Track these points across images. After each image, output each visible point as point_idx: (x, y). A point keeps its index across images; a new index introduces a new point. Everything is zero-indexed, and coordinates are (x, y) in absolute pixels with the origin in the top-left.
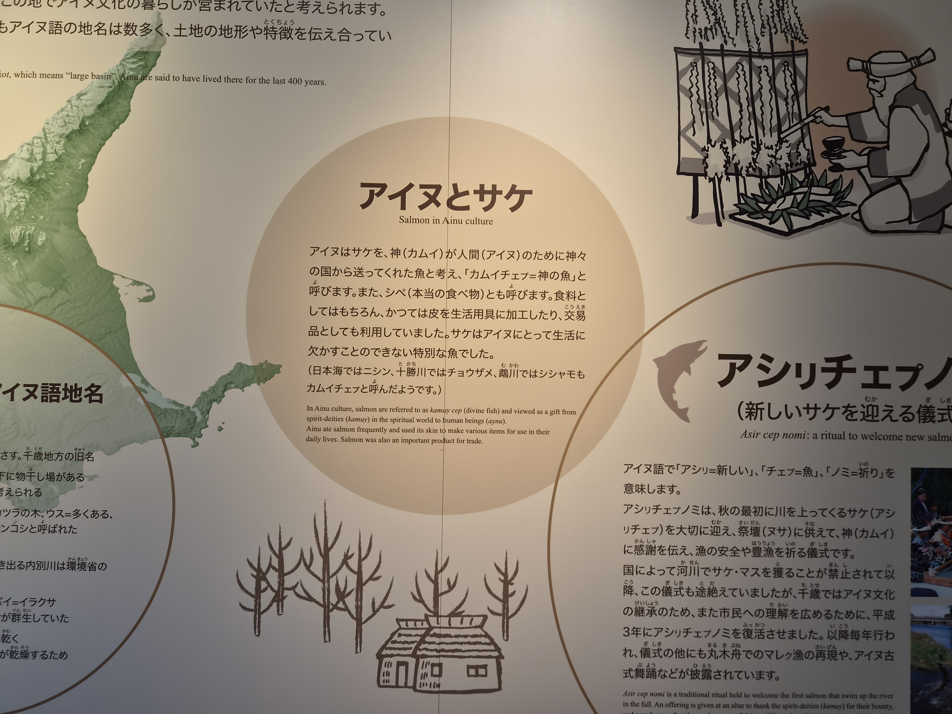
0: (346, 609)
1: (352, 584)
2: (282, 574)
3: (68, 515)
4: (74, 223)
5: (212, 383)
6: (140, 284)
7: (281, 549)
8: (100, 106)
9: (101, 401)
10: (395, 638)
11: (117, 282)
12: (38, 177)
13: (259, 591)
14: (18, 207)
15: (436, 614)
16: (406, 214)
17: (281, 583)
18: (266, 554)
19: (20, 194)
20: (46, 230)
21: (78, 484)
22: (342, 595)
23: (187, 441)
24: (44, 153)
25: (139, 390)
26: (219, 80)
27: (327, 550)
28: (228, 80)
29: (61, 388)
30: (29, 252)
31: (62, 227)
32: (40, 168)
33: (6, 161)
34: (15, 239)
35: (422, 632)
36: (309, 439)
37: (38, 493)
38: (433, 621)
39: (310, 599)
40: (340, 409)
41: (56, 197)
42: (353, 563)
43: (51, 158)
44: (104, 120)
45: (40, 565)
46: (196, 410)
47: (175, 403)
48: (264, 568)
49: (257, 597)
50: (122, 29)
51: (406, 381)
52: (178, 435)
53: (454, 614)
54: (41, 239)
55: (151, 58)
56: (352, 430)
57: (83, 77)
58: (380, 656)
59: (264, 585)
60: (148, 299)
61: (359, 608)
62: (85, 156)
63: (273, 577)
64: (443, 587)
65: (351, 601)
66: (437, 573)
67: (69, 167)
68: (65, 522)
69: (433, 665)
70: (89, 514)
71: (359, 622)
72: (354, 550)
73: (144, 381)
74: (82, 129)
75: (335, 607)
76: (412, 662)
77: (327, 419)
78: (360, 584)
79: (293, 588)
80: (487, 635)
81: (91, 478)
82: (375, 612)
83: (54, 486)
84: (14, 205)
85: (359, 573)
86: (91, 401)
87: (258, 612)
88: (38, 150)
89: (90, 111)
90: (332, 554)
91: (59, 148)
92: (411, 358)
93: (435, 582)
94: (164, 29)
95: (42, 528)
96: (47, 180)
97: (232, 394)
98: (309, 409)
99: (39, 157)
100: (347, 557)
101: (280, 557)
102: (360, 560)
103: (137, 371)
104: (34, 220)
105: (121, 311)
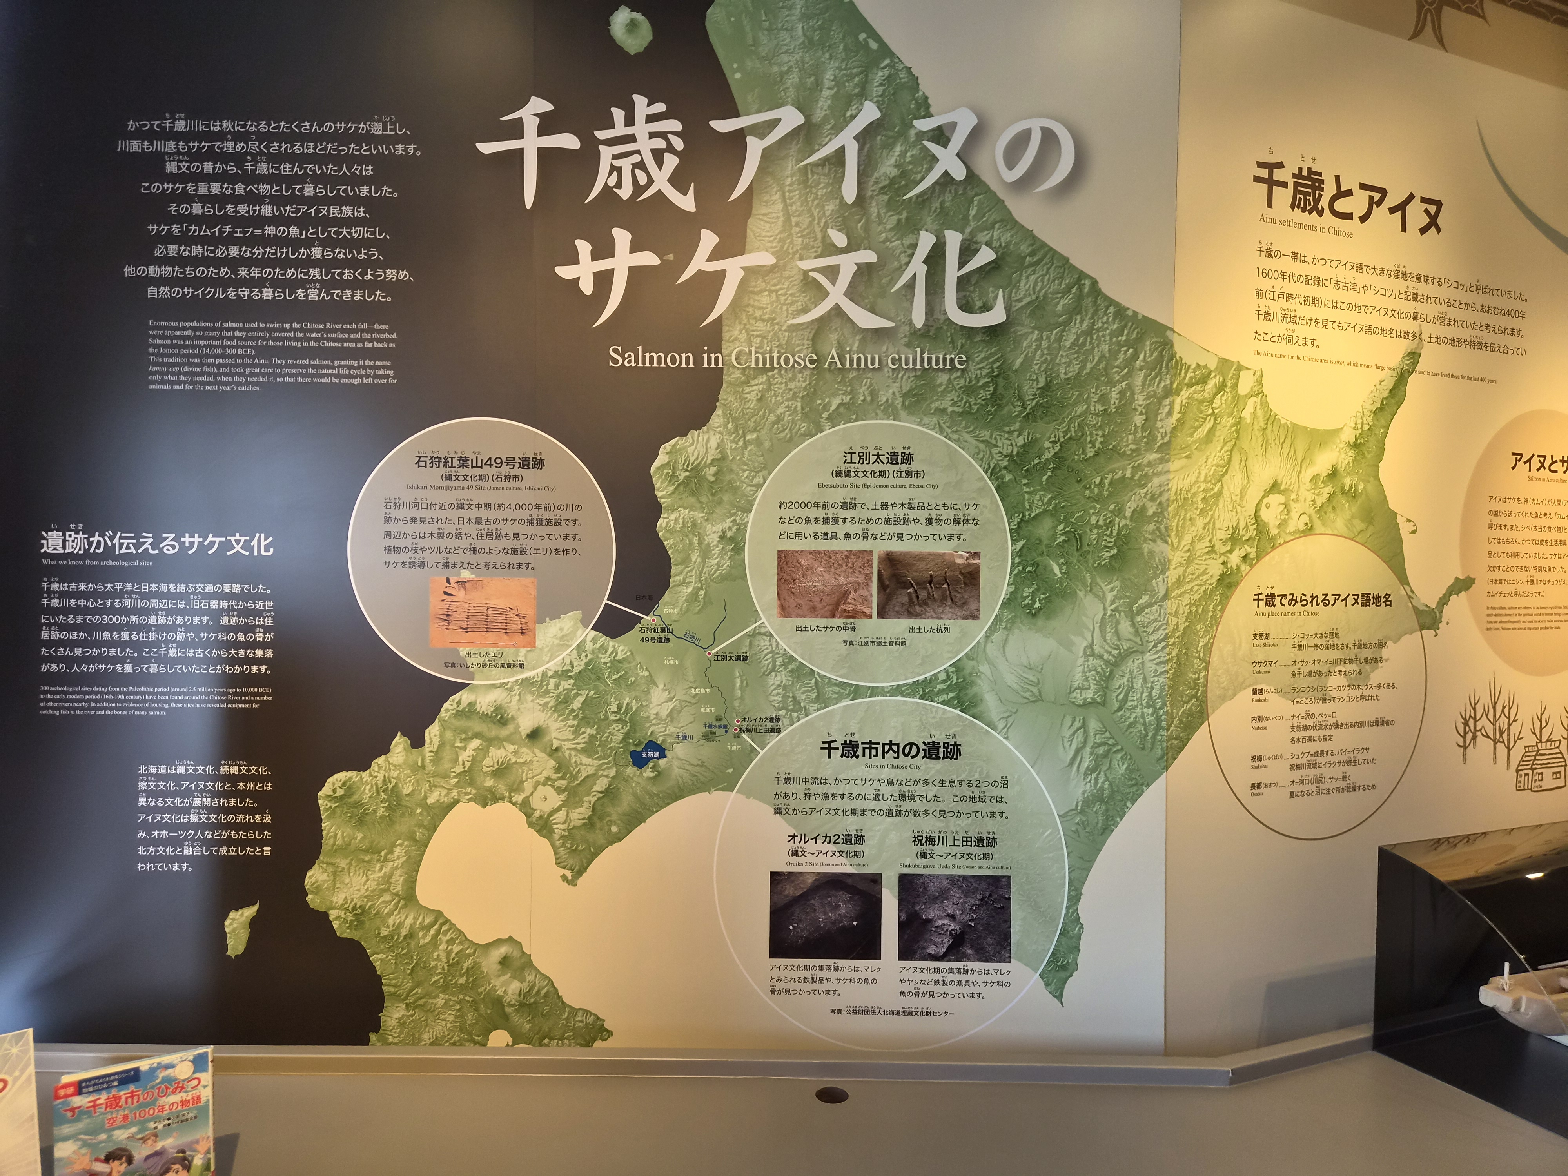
0: (1503, 742)
1: (1506, 726)
2: (1476, 721)
3: (1375, 687)
4: (1377, 477)
5: (1444, 592)
6: (1410, 521)
7: (1475, 704)
8: (1391, 390)
9: (1390, 605)
10: (1524, 759)
11: (1399, 520)
12: (1359, 441)
13: (1465, 733)
14: (1348, 464)
15: (1541, 742)
16: (1531, 474)
17: (1475, 727)
18: (1469, 707)
19: (1350, 454)
20: (1363, 481)
21: (1380, 665)
22: (1501, 733)
23: (1432, 632)
24: (1362, 424)
25: (1410, 597)
26: (1448, 376)
27: (1495, 703)
28: (1453, 376)
29: (1371, 596)
30: (1354, 497)
31: (1372, 479)
32: (1360, 434)
33: (1342, 428)
34: (1347, 488)
35: (1534, 753)
36: (1488, 629)
37: (1360, 673)
38: (1539, 745)
39: (1488, 737)
40: (1501, 608)
41: (1368, 456)
42: (1506, 711)
43: (1366, 427)
44: (1393, 401)
45: (1361, 724)
46: (1436, 610)
47: (1427, 606)
48: (1468, 718)
49: (1464, 737)
50: (1402, 334)
51: (1529, 588)
52: (1428, 628)
53: (1548, 741)
54: (1361, 488)
55: (1416, 357)
56: (1506, 622)
57: (1382, 368)
58: (1517, 771)
59: (1467, 729)
60: (1414, 532)
61: (1509, 740)
62: (1383, 427)
63: (1471, 722)
64: (1544, 724)
65: (1505, 736)
66: (1542, 714)
67: (1375, 434)
68: (1374, 692)
69: (1539, 774)
70: (1386, 686)
71: (1509, 750)
72: (1507, 703)
73: (1412, 591)
74: (1381, 409)
75: (1499, 741)
76: (1530, 772)
77: (1496, 615)
78: (1509, 725)
79: (1480, 730)
80: (1561, 753)
81: (1387, 660)
82: (1516, 742)
83: (1368, 667)
84: (1346, 462)
85: (1509, 718)
86: (1386, 605)
87: (1465, 747)
88: (1359, 421)
89: (1386, 394)
90: (1497, 705)
91: (1370, 419)
92: (1532, 573)
93: (1540, 721)
94: (1424, 337)
95: (1362, 697)
96: (1363, 444)
97: (1453, 598)
98: (1488, 608)
99: (1359, 426)
100: (1504, 707)
101: (1475, 709)
102: (1510, 709)
103: (1409, 584)
104: (1357, 473)
105: (1401, 541)
